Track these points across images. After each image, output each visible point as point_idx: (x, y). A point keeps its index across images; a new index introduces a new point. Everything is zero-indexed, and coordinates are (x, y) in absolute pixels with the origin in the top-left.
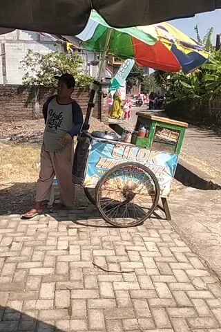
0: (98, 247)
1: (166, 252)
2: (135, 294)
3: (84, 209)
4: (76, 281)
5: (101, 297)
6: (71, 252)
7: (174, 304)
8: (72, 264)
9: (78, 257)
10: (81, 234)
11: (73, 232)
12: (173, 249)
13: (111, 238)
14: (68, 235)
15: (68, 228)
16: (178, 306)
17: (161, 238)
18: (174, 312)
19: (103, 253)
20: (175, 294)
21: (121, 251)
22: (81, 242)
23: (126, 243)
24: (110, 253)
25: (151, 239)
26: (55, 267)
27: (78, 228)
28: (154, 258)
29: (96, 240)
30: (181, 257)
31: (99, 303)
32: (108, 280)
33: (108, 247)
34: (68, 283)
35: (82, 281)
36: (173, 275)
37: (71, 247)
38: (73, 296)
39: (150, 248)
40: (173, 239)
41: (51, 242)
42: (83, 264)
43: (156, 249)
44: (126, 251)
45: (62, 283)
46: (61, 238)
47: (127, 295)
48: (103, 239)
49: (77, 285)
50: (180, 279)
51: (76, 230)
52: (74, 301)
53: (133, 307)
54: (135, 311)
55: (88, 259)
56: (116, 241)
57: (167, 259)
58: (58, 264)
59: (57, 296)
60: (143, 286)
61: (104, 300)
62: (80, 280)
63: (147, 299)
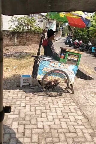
0: (38, 106)
1: (67, 108)
2: (52, 127)
3: (33, 88)
5: (38, 128)
6: (26, 108)
7: (68, 131)
8: (26, 113)
9: (29, 110)
10: (31, 99)
11: (28, 98)
12: (70, 107)
13: (44, 102)
14: (26, 100)
15: (26, 97)
16: (70, 132)
17: (65, 101)
18: (68, 135)
19: (40, 108)
20: (69, 127)
21: (48, 107)
22: (31, 103)
23: (50, 104)
24: (43, 108)
25: (61, 102)
26: (19, 114)
27: (30, 97)
28: (61, 111)
29: (37, 103)
30: (73, 110)
31: (36, 130)
32: (41, 120)
33: (42, 106)
34: (24, 122)
35: (30, 121)
36: (69, 118)
37: (26, 105)
38: (26, 128)
39: (60, 106)
40: (70, 103)
41: (18, 103)
42: (31, 113)
43: (63, 107)
44: (50, 107)
45: (22, 122)
46: (22, 101)
47: (48, 127)
48: (41, 102)
49: (27, 123)
50: (72, 120)
51: (29, 97)
52: (26, 130)
53: (51, 132)
54: (51, 134)
55: (33, 111)
56: (46, 103)
57: (67, 111)
58: (21, 113)
59: (19, 127)
60: (56, 123)
61: (39, 129)
62: (29, 120)
63: (57, 129)
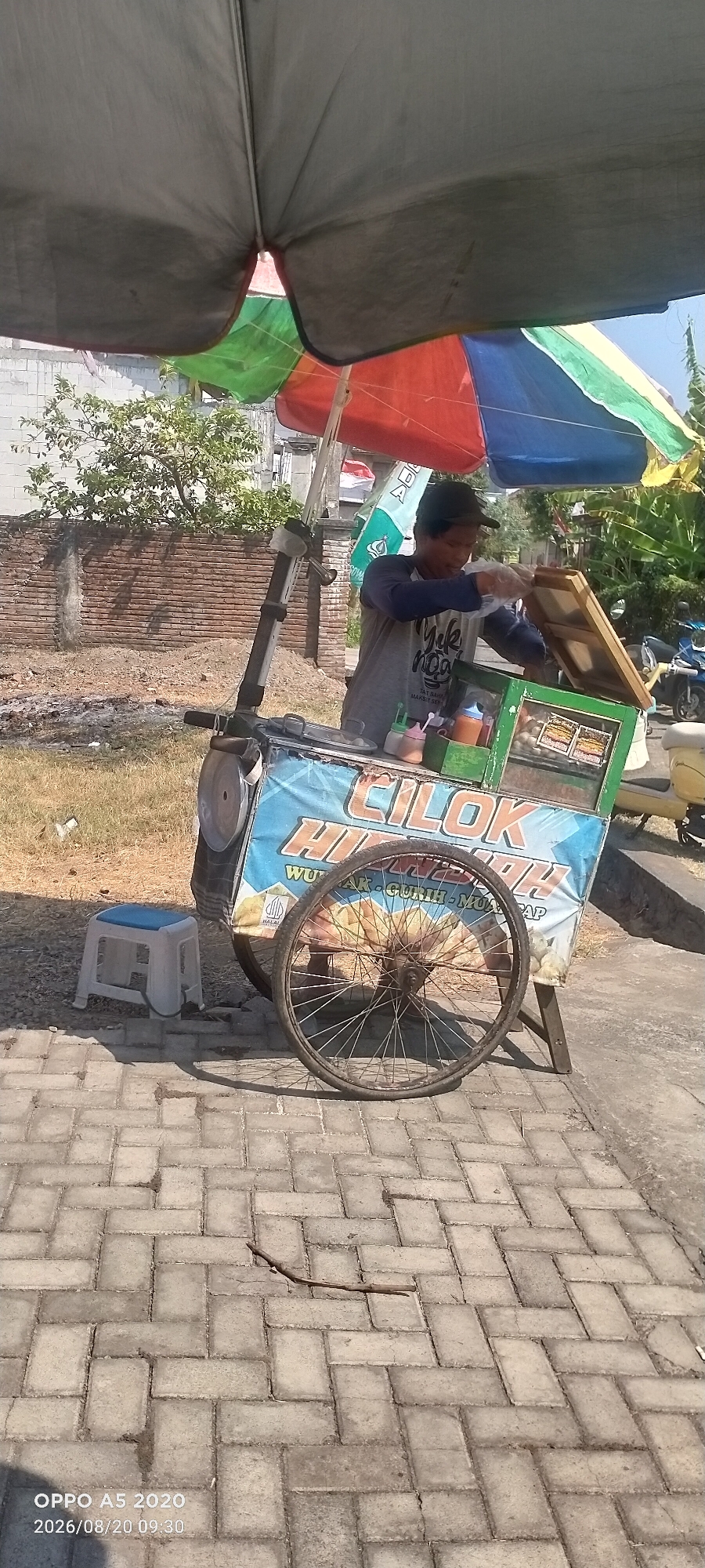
0: (274, 1179)
1: (546, 1208)
2: (418, 1385)
3: (228, 1018)
4: (177, 1320)
5: (273, 1394)
6: (167, 1196)
7: (571, 1434)
8: (166, 1250)
9: (190, 1220)
10: (211, 1120)
11: (180, 1111)
12: (576, 1198)
13: (332, 1144)
14: (160, 1126)
15: (162, 1093)
16: (588, 1445)
17: (528, 1147)
18: (569, 1469)
19: (296, 1203)
20: (578, 1389)
21: (368, 1198)
22: (211, 1157)
23: (388, 1166)
24: (319, 1206)
25: (490, 1151)
26: (97, 1256)
27: (200, 1097)
28: (496, 1233)
29: (270, 1150)
30: (605, 1233)
31: (267, 1419)
32: (306, 1320)
33: (317, 1181)
34: (144, 1333)
35: (204, 1324)
36: (570, 1306)
37: (168, 1175)
38: (163, 1388)
39: (485, 1193)
40: (575, 1152)
41: (91, 1148)
42: (213, 1250)
43: (506, 1195)
44: (388, 1198)
45: (122, 1330)
46: (129, 1136)
47: (378, 1388)
48: (300, 1143)
49: (179, 1339)
50: (599, 1328)
51: (193, 1101)
52: (166, 1408)
53: (405, 1443)
54: (409, 1460)
55: (230, 1227)
56: (350, 1155)
57: (549, 1240)
58: (113, 1245)
59: (99, 1384)
60: (452, 1352)
61: (290, 1408)
62: (196, 1320)
63: (461, 1410)
